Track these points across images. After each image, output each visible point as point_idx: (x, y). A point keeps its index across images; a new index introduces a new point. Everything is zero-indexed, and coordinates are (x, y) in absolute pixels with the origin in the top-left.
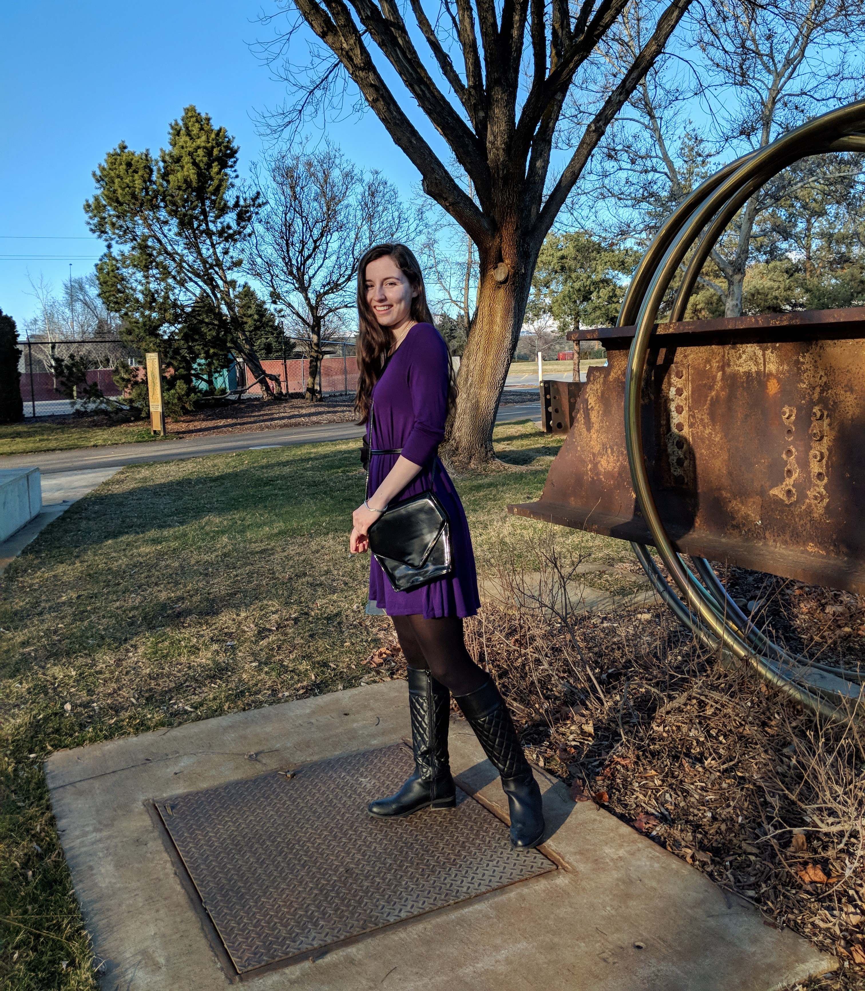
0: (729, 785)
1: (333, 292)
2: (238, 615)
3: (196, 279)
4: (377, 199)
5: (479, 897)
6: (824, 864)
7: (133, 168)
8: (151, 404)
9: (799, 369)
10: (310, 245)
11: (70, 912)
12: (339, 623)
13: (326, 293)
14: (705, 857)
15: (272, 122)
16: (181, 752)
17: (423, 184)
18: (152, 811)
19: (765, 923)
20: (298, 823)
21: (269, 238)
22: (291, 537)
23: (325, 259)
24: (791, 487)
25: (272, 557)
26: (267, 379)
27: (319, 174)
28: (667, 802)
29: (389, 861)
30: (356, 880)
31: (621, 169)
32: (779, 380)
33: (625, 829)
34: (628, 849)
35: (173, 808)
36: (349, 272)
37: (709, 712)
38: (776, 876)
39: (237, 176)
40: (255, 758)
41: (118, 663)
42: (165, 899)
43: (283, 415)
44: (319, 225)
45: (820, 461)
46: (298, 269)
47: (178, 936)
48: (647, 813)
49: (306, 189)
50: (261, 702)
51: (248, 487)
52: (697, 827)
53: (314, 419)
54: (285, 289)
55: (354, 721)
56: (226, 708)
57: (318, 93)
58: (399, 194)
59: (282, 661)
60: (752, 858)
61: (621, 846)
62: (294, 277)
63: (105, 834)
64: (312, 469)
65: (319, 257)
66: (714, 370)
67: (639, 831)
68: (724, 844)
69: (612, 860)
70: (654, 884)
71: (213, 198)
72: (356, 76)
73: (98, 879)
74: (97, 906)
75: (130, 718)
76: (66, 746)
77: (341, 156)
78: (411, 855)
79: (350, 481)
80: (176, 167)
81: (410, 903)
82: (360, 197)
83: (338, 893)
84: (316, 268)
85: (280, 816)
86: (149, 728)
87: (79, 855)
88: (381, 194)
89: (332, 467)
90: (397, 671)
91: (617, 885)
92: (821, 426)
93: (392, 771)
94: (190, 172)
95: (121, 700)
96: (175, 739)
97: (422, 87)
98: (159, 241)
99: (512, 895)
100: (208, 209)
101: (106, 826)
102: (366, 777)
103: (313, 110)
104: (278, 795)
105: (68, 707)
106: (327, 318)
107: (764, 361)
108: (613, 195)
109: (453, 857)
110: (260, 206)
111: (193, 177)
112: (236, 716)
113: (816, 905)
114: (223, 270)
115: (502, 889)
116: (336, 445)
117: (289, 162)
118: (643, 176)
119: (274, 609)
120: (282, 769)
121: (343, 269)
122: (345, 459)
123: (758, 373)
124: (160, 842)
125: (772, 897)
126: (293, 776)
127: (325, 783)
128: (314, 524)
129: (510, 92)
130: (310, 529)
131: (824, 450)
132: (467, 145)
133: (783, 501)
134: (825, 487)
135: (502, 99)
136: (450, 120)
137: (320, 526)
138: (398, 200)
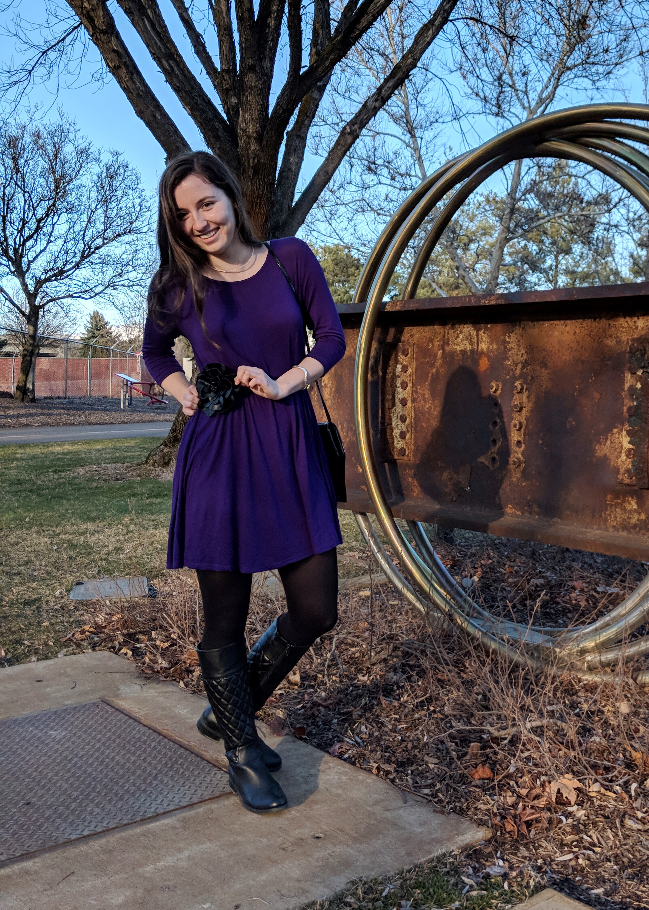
0: (421, 716)
1: (56, 280)
4: (115, 183)
6: (493, 766)
9: (506, 347)
10: (33, 225)
12: (38, 608)
13: (48, 280)
14: (389, 767)
19: (435, 811)
23: (49, 242)
24: (495, 455)
27: (48, 147)
30: (37, 810)
31: (380, 183)
32: (489, 358)
33: (319, 754)
34: (319, 768)
36: (77, 259)
38: (451, 777)
44: (45, 204)
45: (519, 430)
46: (16, 250)
49: (31, 163)
52: (386, 749)
53: (23, 420)
55: (47, 686)
60: (432, 766)
61: (313, 766)
62: (10, 259)
64: (17, 467)
66: (435, 348)
67: (332, 754)
68: (408, 759)
70: (340, 791)
72: (97, 39)
77: (76, 131)
79: (62, 481)
81: (94, 824)
82: (95, 178)
83: (17, 821)
84: (38, 251)
88: (121, 177)
89: (40, 467)
90: (101, 643)
91: (305, 795)
92: (521, 399)
93: (86, 724)
97: (171, 62)
102: (56, 730)
103: (45, 73)
106: (46, 307)
107: (478, 340)
108: (372, 210)
113: (480, 794)
116: (47, 447)
117: (14, 131)
121: (70, 255)
122: (59, 459)
123: (472, 351)
125: (444, 792)
128: (14, 519)
129: (265, 81)
130: (10, 524)
131: (523, 421)
132: (218, 130)
133: (488, 467)
134: (523, 453)
135: (255, 86)
136: (200, 101)
137: (21, 521)
138: (140, 186)
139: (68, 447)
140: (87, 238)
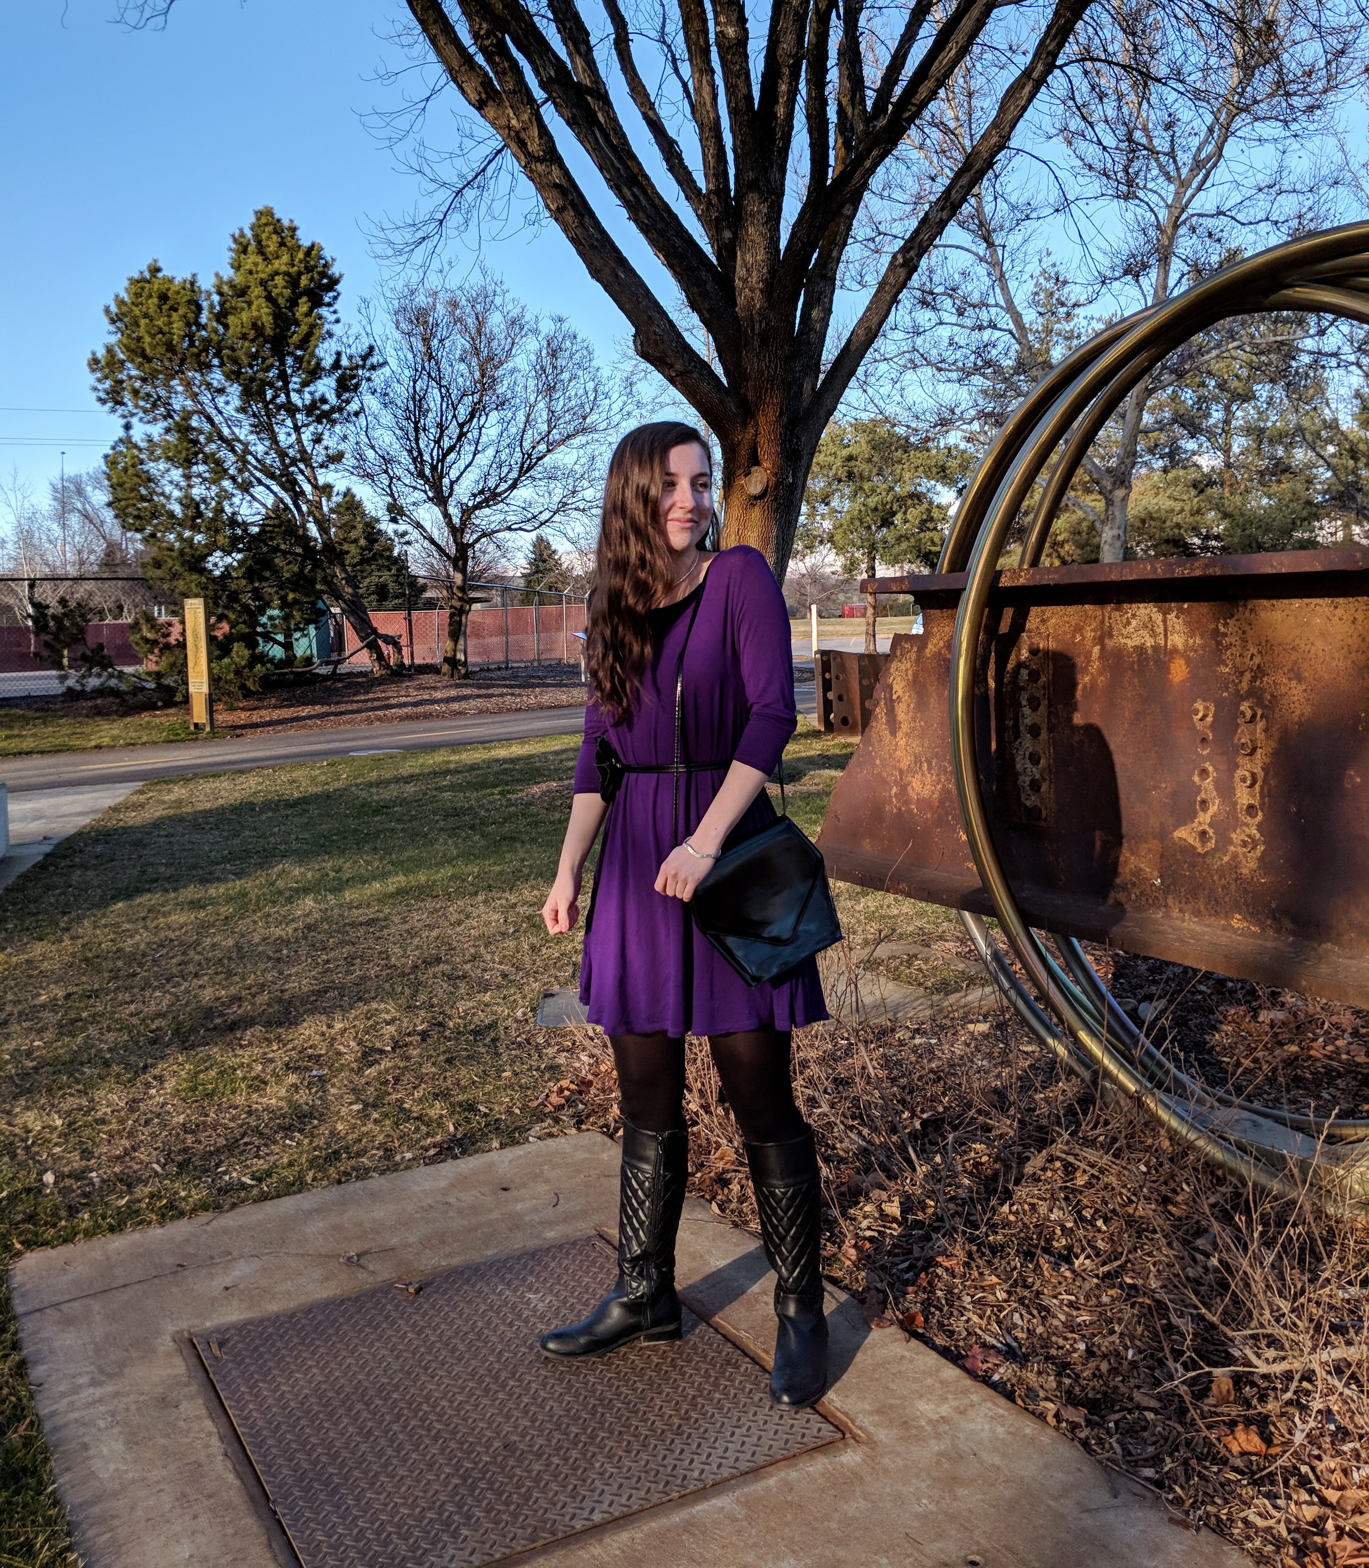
0: (1113, 1299)
1: (488, 506)
2: (330, 1026)
3: (269, 482)
4: (561, 362)
5: (718, 1487)
6: (1262, 1424)
7: (170, 303)
8: (190, 680)
9: (1219, 643)
10: (453, 430)
11: (49, 1522)
12: (494, 1040)
13: (477, 507)
14: (1076, 1415)
15: (397, 238)
16: (235, 1253)
17: (635, 342)
18: (187, 1351)
19: (1171, 1520)
20: (426, 1368)
21: (387, 418)
22: (417, 898)
23: (476, 453)
24: (1206, 827)
25: (385, 932)
26: (380, 642)
27: (469, 320)
28: (1015, 1326)
29: (574, 1429)
30: (520, 1461)
31: (941, 323)
32: (1188, 661)
33: (951, 1372)
34: (955, 1403)
35: (221, 1345)
36: (514, 475)
37: (1081, 1180)
38: (1188, 1443)
39: (337, 321)
40: (355, 1262)
41: (133, 1104)
42: (209, 1496)
43: (404, 699)
44: (467, 400)
45: (1251, 786)
46: (434, 468)
47: (229, 1558)
48: (984, 1345)
49: (447, 343)
50: (367, 1170)
51: (347, 816)
52: (1063, 1367)
53: (455, 706)
54: (411, 500)
55: (517, 1200)
56: (309, 1179)
57: (470, 194)
58: (596, 355)
59: (401, 1101)
60: (1150, 1416)
61: (944, 1399)
62: (427, 481)
63: (109, 1388)
64: (452, 787)
65: (468, 448)
66: (1088, 643)
67: (972, 1374)
68: (1105, 1394)
69: (930, 1421)
70: (997, 1460)
71: (299, 353)
72: (531, 171)
73: (96, 1464)
74: (96, 1510)
75: (152, 1196)
76: (45, 1244)
77: (504, 293)
78: (609, 1418)
79: (513, 809)
80: (240, 303)
81: (607, 1498)
82: (533, 357)
83: (491, 1483)
84: (462, 467)
85: (397, 1358)
86: (182, 1214)
87: (66, 1425)
88: (567, 354)
89: (483, 785)
90: (588, 1117)
91: (939, 1463)
92: (1252, 733)
93: (579, 1282)
94: (262, 311)
95: (136, 1167)
96: (226, 1231)
97: (635, 190)
98: (210, 420)
99: (772, 1482)
100: (289, 371)
101: (111, 1376)
102: (537, 1291)
103: (462, 221)
104: (394, 1322)
105: (49, 1178)
106: (478, 546)
107: (1166, 630)
108: (929, 363)
109: (676, 1421)
110: (373, 368)
111: (267, 320)
112: (326, 1193)
113: (1250, 1491)
114: (313, 468)
115: (755, 1472)
116: (489, 749)
117: (421, 300)
118: (976, 334)
119: (388, 1017)
120: (399, 1280)
121: (505, 470)
122: (505, 772)
123: (1156, 648)
124: (200, 1401)
125: (1182, 1479)
126: (418, 1290)
127: (470, 1302)
128: (453, 878)
129: (773, 202)
130: (448, 887)
131: (1258, 770)
132: (706, 283)
133: (1194, 848)
134: (1259, 828)
135: (759, 211)
136: (678, 243)
137: (463, 880)
138: (594, 363)
139: (517, 750)
140: (527, 445)
